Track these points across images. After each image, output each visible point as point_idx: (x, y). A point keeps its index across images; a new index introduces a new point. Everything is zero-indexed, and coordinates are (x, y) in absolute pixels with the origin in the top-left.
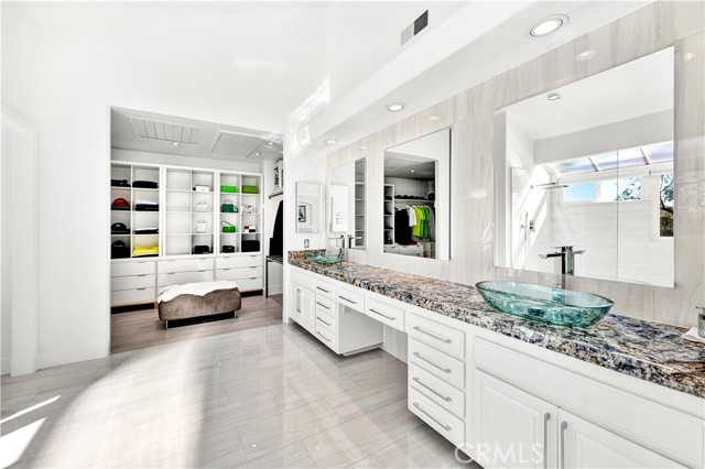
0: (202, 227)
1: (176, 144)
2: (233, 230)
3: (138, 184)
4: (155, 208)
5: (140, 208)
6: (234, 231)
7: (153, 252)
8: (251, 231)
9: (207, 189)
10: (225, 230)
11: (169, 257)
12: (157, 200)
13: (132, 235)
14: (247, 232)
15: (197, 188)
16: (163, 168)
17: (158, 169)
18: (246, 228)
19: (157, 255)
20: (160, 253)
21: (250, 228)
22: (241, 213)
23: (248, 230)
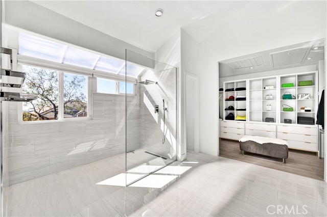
0: (269, 108)
1: (252, 68)
2: (291, 110)
3: (237, 89)
4: (244, 99)
5: (238, 99)
6: (293, 111)
7: (243, 119)
8: (306, 111)
9: (272, 87)
10: (285, 110)
11: (251, 122)
12: (245, 95)
13: (235, 111)
14: (303, 111)
15: (266, 87)
16: (248, 81)
17: (245, 81)
18: (303, 108)
19: (245, 120)
20: (246, 120)
21: (306, 109)
22: (297, 99)
23: (304, 110)
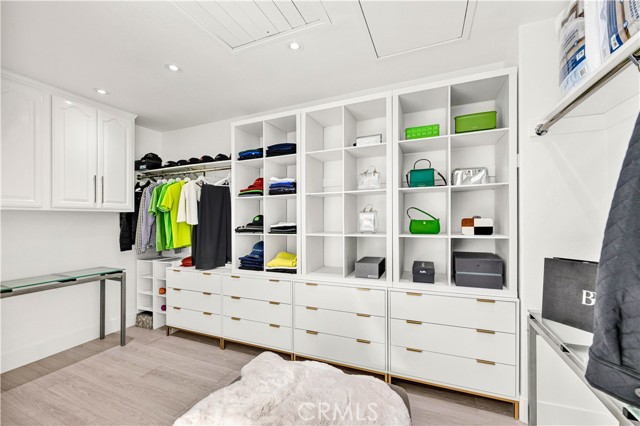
0: (369, 222)
1: (294, 46)
2: (433, 227)
3: (272, 151)
6: (437, 231)
7: (287, 265)
8: (479, 231)
10: (416, 227)
11: (311, 277)
12: (295, 173)
13: (265, 233)
14: (469, 232)
15: (358, 141)
16: (301, 117)
17: (294, 119)
18: (467, 222)
19: (294, 272)
20: (298, 268)
21: (478, 223)
22: (449, 186)
23: (471, 230)
